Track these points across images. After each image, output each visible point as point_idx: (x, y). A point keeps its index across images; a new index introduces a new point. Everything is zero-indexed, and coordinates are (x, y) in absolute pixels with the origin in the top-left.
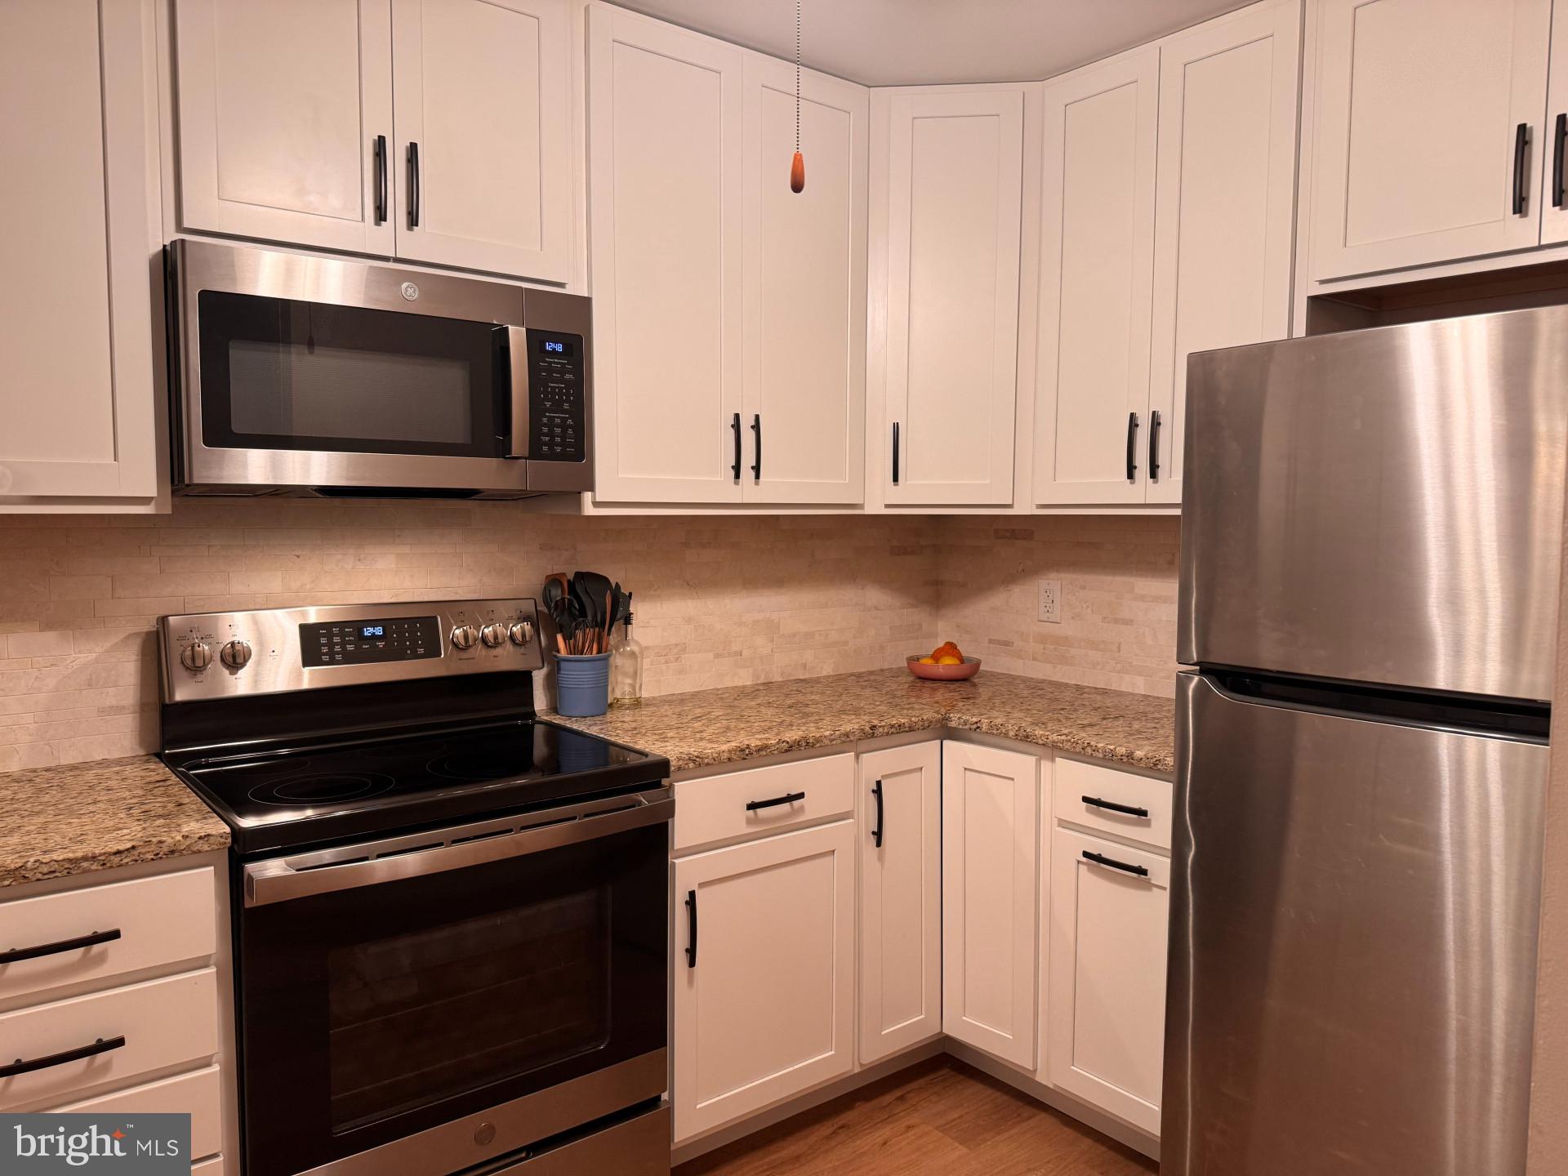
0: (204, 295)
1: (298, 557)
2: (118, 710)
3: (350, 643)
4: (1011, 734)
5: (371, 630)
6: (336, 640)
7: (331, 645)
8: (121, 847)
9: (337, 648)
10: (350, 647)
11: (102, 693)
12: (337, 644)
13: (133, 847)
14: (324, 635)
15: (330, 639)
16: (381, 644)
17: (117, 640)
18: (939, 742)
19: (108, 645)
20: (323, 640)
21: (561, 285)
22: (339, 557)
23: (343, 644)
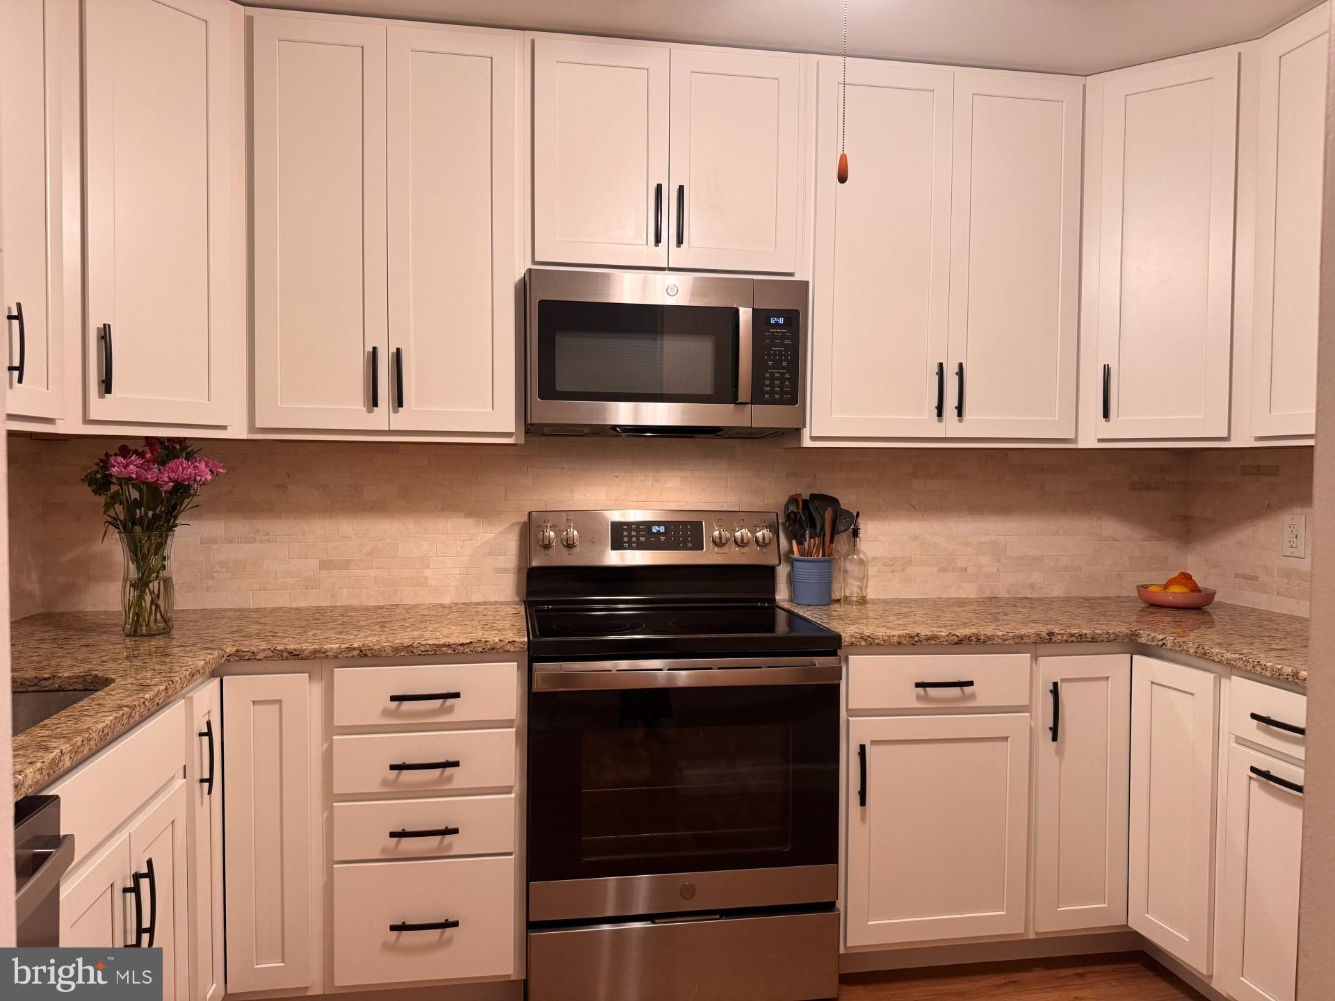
0: (543, 304)
1: (617, 477)
2: (506, 570)
3: (642, 536)
4: (1192, 651)
5: (657, 528)
6: (634, 533)
7: (630, 537)
8: (465, 641)
9: (634, 539)
10: (642, 539)
11: (497, 559)
12: (634, 536)
13: (471, 643)
14: (625, 530)
15: (630, 533)
16: (663, 539)
17: (506, 526)
18: (1129, 656)
19: (501, 529)
20: (625, 533)
21: (791, 274)
22: (643, 478)
23: (638, 537)
